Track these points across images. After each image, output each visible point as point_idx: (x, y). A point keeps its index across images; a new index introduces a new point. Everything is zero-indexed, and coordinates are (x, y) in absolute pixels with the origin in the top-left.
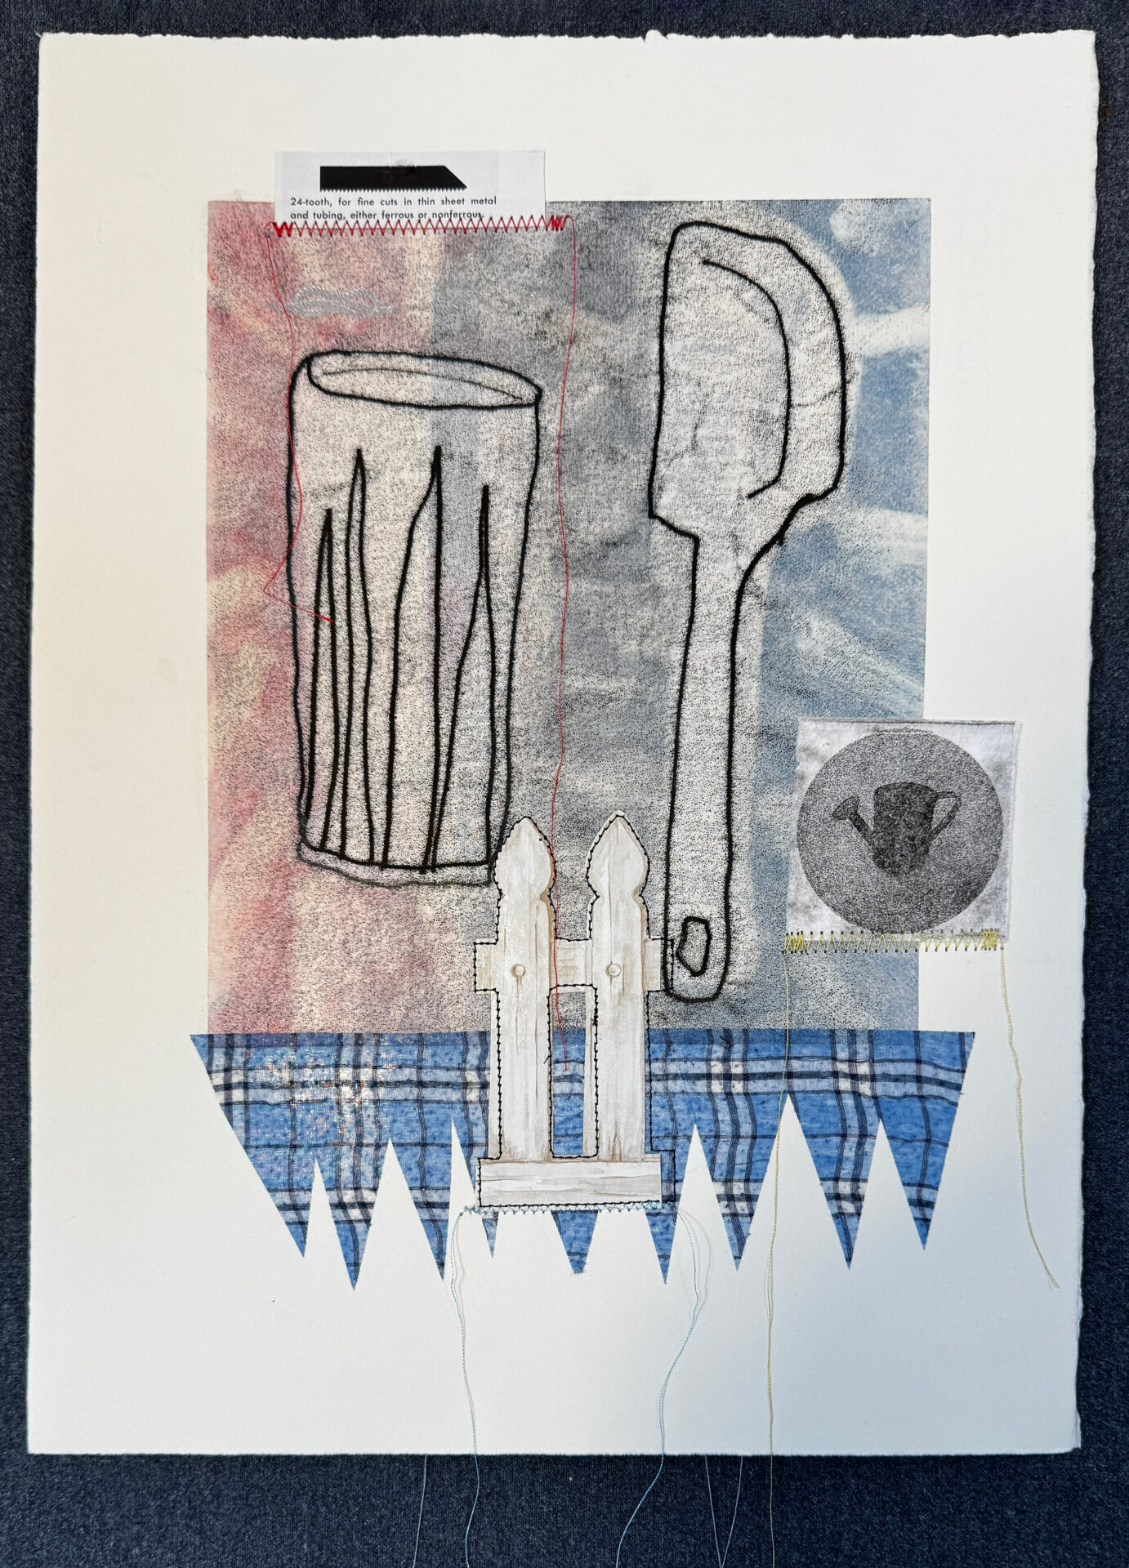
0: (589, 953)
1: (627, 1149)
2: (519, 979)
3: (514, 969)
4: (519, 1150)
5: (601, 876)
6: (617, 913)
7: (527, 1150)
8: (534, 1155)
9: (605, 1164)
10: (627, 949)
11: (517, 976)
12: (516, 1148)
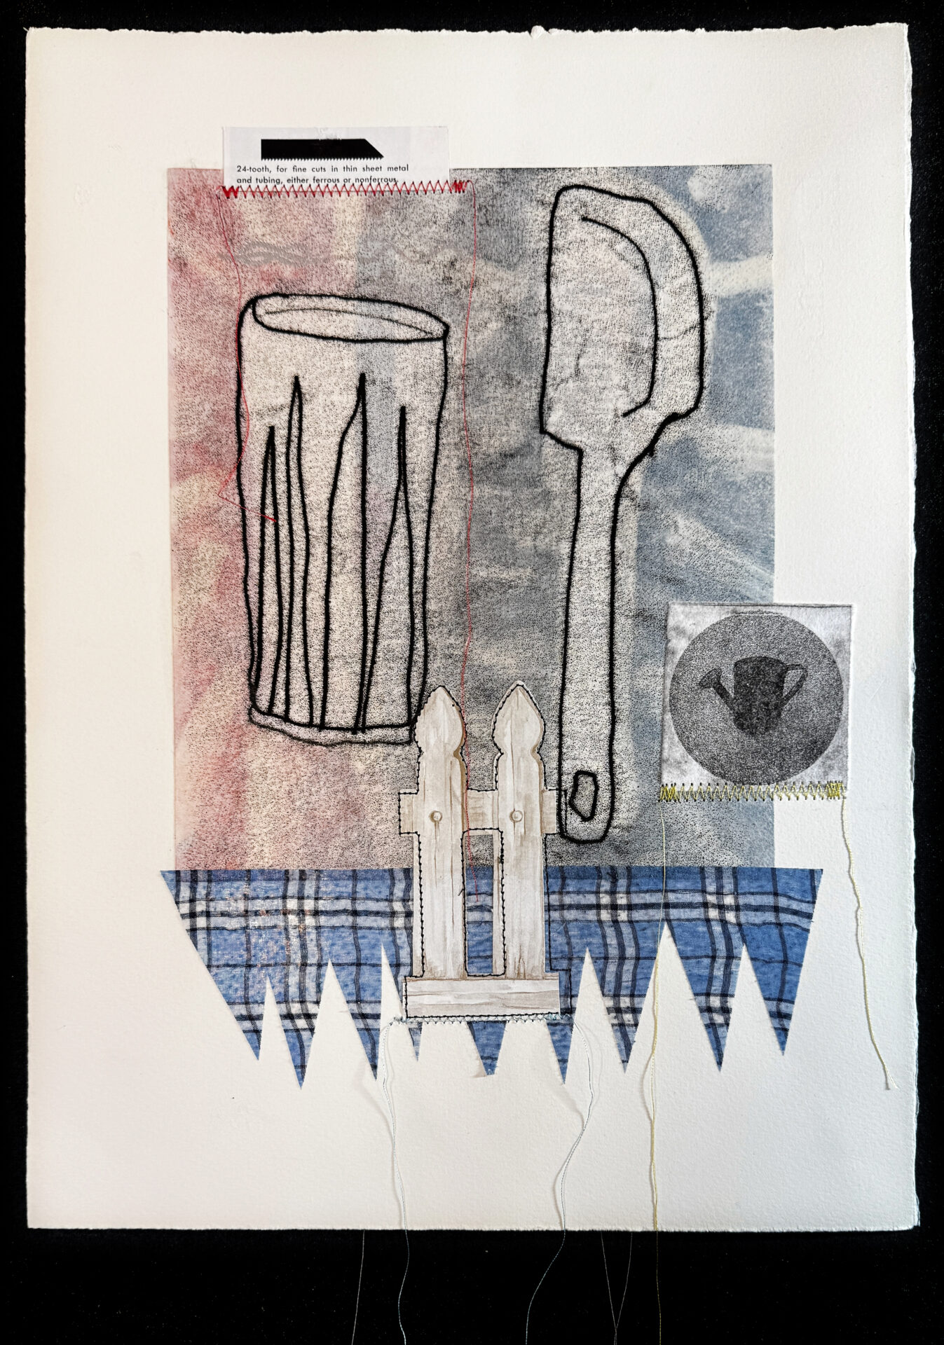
0: (496, 801)
1: (530, 968)
2: (436, 823)
3: (432, 816)
4: (439, 969)
5: (504, 735)
6: (518, 768)
7: (445, 970)
8: (452, 973)
9: (512, 981)
10: (528, 799)
11: (435, 821)
12: (436, 967)
